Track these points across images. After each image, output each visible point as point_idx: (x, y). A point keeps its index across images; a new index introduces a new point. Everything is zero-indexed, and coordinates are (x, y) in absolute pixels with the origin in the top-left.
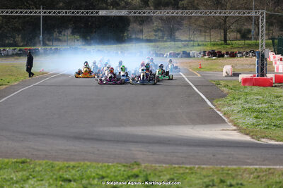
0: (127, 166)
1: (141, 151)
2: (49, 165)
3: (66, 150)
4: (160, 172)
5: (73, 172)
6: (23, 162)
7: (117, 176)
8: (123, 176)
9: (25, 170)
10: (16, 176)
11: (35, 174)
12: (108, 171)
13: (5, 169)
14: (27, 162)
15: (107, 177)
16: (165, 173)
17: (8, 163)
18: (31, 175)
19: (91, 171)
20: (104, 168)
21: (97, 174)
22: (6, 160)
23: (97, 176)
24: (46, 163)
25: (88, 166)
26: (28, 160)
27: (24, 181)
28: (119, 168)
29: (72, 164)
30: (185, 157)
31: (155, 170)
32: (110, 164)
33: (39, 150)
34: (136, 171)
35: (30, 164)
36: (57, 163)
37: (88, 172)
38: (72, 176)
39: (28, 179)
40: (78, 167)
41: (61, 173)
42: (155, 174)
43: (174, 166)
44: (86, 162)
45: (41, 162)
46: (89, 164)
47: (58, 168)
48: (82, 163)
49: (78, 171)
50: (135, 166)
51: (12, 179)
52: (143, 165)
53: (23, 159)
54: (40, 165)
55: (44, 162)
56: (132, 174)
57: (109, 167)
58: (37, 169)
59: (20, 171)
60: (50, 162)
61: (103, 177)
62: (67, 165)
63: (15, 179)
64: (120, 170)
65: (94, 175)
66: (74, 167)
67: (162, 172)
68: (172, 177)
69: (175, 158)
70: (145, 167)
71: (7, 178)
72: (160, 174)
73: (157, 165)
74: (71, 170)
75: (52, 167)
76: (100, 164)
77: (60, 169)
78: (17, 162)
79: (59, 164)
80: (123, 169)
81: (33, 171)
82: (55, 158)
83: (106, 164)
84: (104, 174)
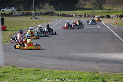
0: (92, 73)
1: (96, 66)
2: (51, 72)
3: (57, 64)
4: (109, 76)
5: (65, 75)
6: (38, 70)
7: (87, 78)
8: (90, 78)
9: (39, 74)
10: (35, 77)
11: (44, 76)
12: (82, 75)
13: (29, 73)
14: (39, 70)
15: (82, 78)
16: (112, 77)
17: (30, 70)
18: (43, 77)
19: (73, 75)
20: (80, 74)
21: (77, 77)
22: (29, 69)
23: (77, 78)
24: (50, 71)
25: (72, 73)
26: (40, 69)
27: (40, 80)
28: (88, 74)
29: (63, 71)
30: (120, 69)
31: (107, 75)
32: (83, 72)
33: (43, 64)
34: (97, 75)
35: (42, 71)
36: (55, 71)
37: (72, 76)
38: (64, 77)
39: (41, 79)
40: (67, 73)
41: (58, 76)
42: (107, 78)
43: (116, 73)
44: (70, 71)
45: (47, 70)
46: (72, 71)
47: (56, 73)
48: (68, 71)
49: (67, 75)
50: (96, 73)
51: (33, 78)
52: (100, 73)
53: (37, 69)
54: (47, 72)
55: (49, 70)
56: (95, 77)
57: (82, 73)
58: (45, 74)
59: (36, 75)
60: (51, 70)
61: (80, 79)
62: (61, 72)
63: (34, 78)
64: (88, 75)
65: (75, 77)
66: (64, 73)
67: (110, 76)
68: (116, 79)
69: (115, 69)
70: (101, 74)
71: (30, 78)
72: (110, 77)
73: (107, 73)
74: (63, 75)
75: (53, 73)
76: (78, 72)
77: (57, 74)
78: (35, 70)
79: (56, 71)
80: (90, 74)
81: (43, 75)
82: (53, 69)
83: (81, 72)
84: (81, 77)
